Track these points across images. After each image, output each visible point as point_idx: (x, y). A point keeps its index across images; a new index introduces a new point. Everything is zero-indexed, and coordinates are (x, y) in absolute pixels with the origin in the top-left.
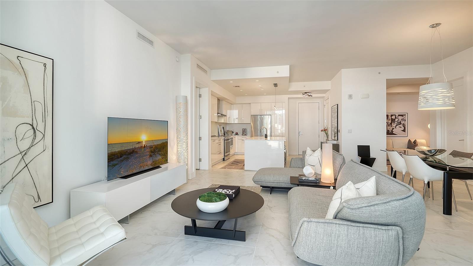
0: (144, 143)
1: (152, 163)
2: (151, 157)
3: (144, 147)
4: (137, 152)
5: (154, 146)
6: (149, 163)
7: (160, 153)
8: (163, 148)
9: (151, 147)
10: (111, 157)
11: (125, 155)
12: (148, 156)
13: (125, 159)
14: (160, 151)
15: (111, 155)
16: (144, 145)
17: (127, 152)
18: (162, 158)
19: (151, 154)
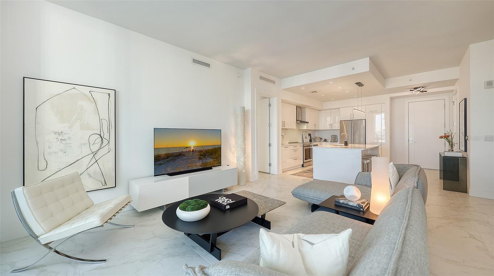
0: (192, 148)
1: (201, 165)
2: (201, 160)
3: (193, 151)
4: (184, 155)
5: (204, 150)
6: (199, 165)
7: (211, 156)
8: (216, 153)
9: (200, 151)
10: (157, 158)
11: (172, 157)
12: (198, 159)
13: (171, 160)
14: (212, 155)
15: (157, 156)
16: (193, 150)
17: (174, 155)
18: (214, 161)
19: (200, 157)
